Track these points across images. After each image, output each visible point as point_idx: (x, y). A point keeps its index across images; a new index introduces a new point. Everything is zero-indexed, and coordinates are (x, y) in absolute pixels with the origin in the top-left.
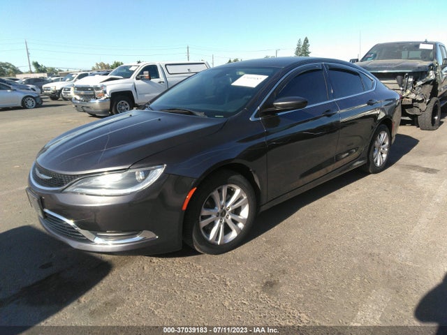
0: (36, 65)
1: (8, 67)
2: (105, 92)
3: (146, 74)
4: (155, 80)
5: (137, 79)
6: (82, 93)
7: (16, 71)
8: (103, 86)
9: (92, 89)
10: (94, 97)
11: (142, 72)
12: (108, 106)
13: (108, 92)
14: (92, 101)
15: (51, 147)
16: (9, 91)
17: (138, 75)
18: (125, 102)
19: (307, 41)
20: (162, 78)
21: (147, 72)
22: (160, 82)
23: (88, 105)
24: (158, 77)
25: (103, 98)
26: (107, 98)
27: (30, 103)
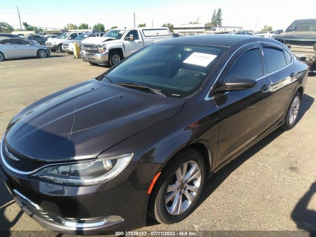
0: (26, 25)
1: (5, 26)
2: (105, 49)
3: (131, 36)
4: (136, 41)
5: (125, 40)
6: (89, 49)
7: (11, 29)
8: (104, 44)
9: (96, 47)
10: (97, 52)
11: (128, 35)
12: (107, 58)
13: (107, 49)
14: (97, 54)
15: (21, 120)
16: (28, 45)
17: (126, 37)
18: (118, 56)
19: (220, 11)
20: (140, 40)
21: (132, 35)
22: (139, 42)
23: (93, 57)
24: (138, 39)
25: (104, 53)
26: (107, 53)
27: (42, 54)
